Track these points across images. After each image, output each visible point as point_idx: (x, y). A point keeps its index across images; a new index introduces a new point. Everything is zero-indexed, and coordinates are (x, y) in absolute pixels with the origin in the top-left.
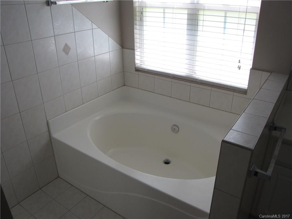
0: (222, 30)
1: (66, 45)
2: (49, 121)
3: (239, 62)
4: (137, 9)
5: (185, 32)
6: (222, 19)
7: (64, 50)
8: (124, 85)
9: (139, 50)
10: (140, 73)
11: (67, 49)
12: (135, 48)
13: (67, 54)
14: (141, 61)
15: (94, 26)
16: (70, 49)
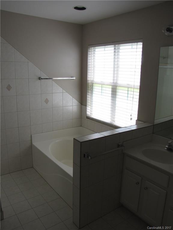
0: (126, 98)
1: (47, 99)
2: (32, 135)
3: (131, 116)
4: (90, 84)
5: (110, 98)
6: (127, 92)
7: (45, 101)
8: (81, 126)
9: (90, 107)
10: (88, 120)
11: (47, 101)
12: (87, 105)
13: (47, 103)
14: (91, 113)
15: (64, 91)
16: (49, 101)
